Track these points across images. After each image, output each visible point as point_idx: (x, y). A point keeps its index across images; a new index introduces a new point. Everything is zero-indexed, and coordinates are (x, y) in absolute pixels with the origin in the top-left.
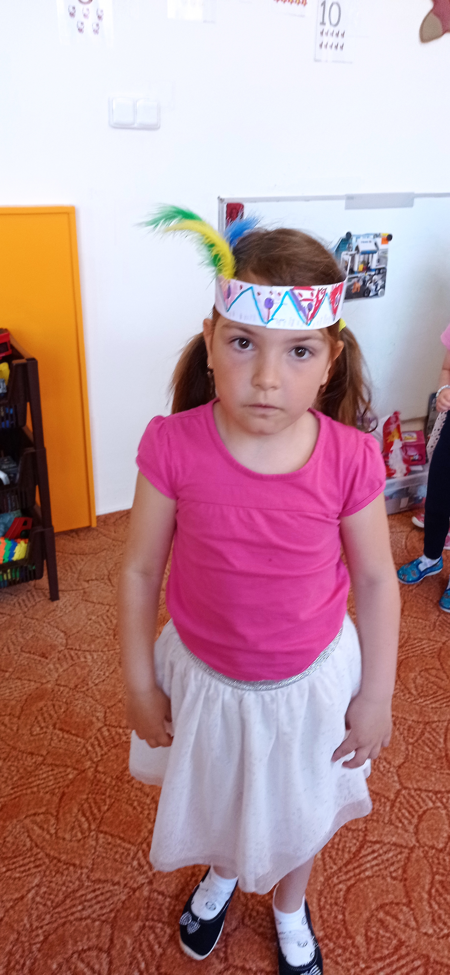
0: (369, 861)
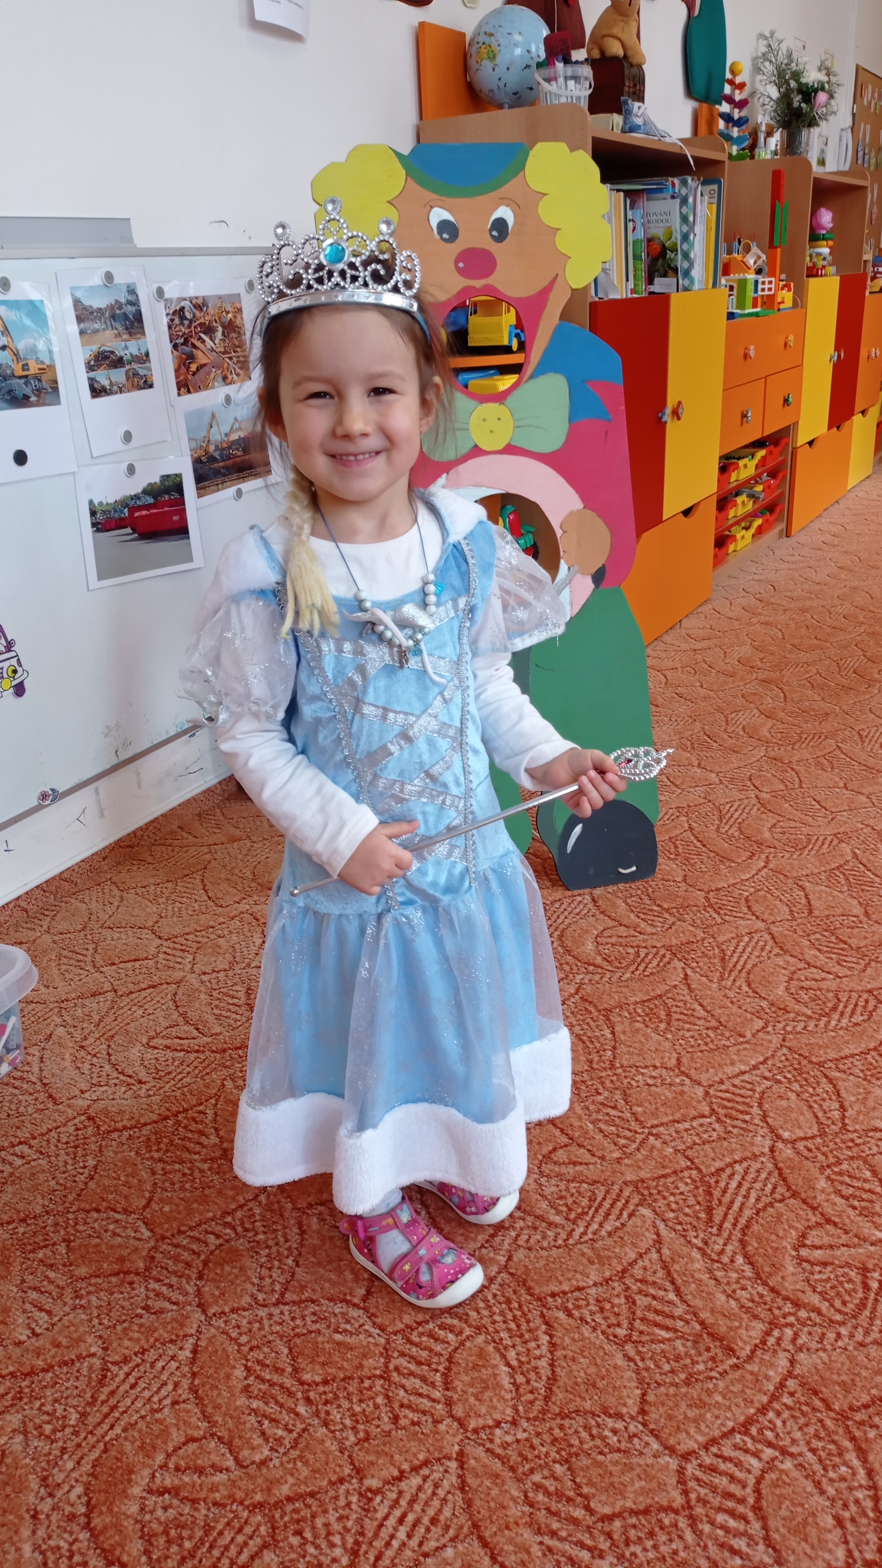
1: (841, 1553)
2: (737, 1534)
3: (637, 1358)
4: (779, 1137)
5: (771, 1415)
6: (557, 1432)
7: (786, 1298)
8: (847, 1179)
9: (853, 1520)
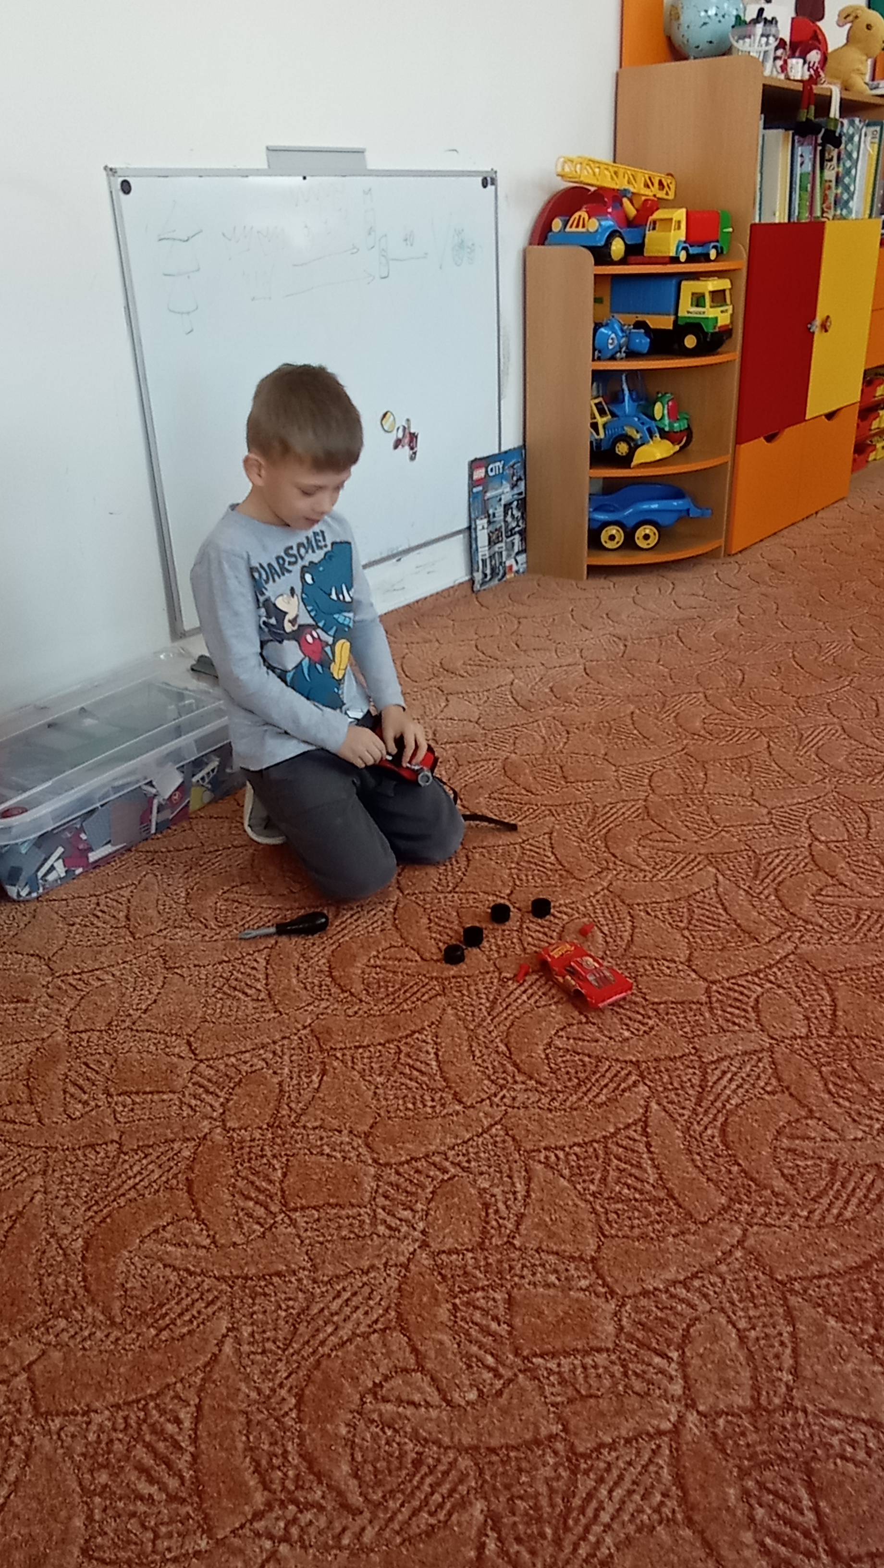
0: (725, 1087)
1: (804, 1031)
2: (738, 1017)
3: (691, 938)
4: (817, 839)
5: (775, 969)
6: (630, 965)
7: (799, 919)
8: (861, 864)
9: (816, 1018)
